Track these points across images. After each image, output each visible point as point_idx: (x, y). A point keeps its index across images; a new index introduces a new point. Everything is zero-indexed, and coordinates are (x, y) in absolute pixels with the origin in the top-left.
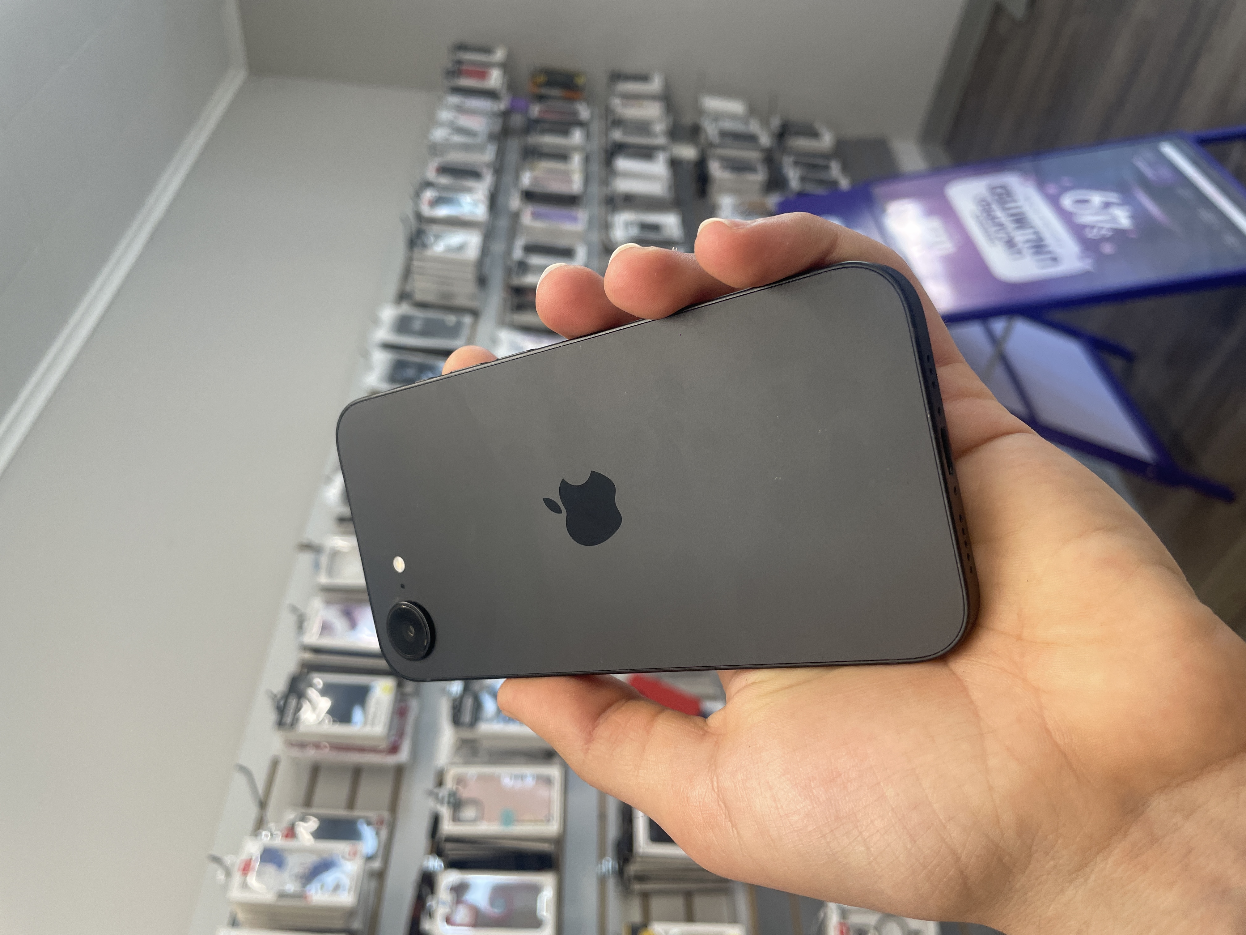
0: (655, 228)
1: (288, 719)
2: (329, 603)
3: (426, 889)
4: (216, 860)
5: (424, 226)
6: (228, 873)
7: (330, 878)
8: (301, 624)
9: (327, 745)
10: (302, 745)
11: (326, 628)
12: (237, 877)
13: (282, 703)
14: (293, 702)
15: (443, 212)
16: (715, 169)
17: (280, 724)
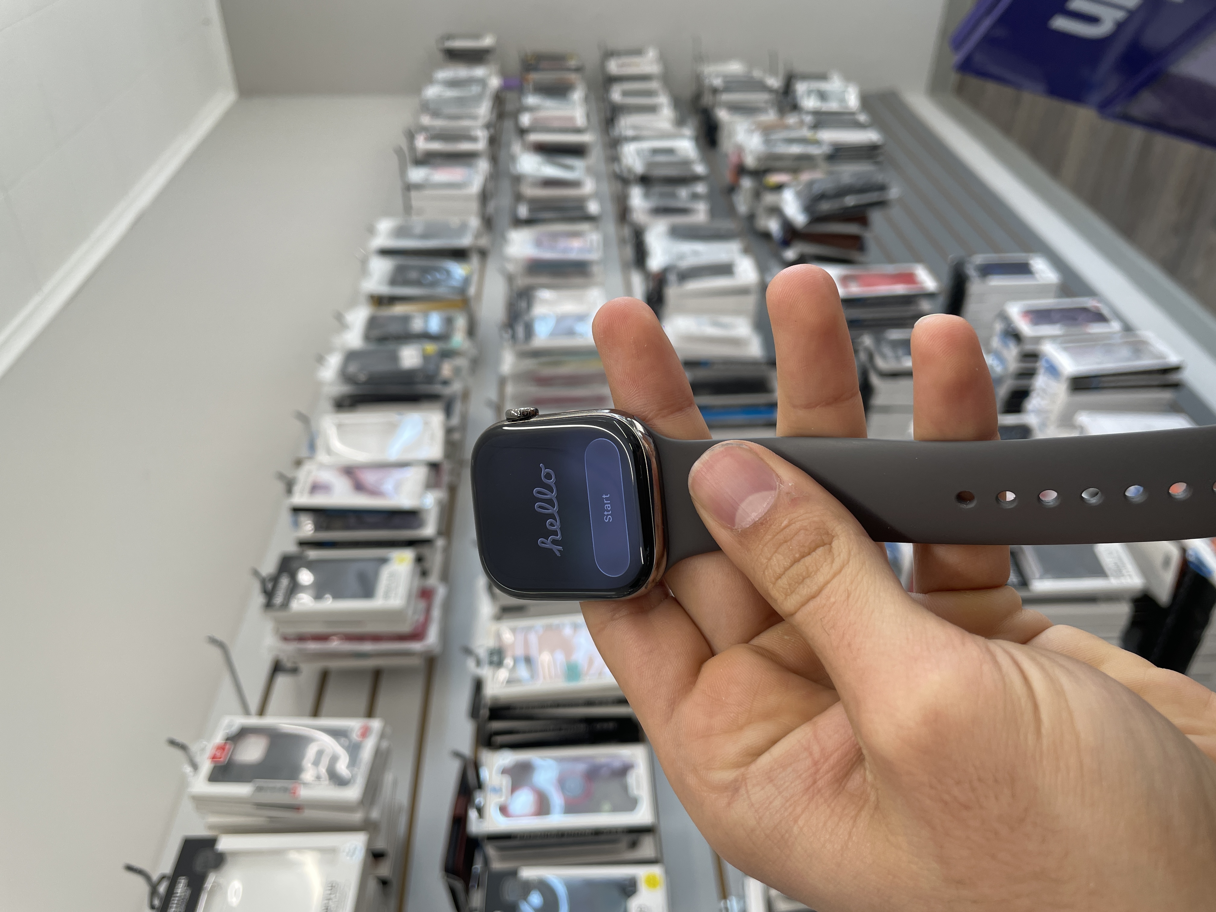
0: (670, 151)
1: (278, 599)
4: (178, 745)
8: (289, 487)
10: (300, 638)
13: (270, 584)
14: (285, 582)
16: (723, 115)
17: (269, 605)
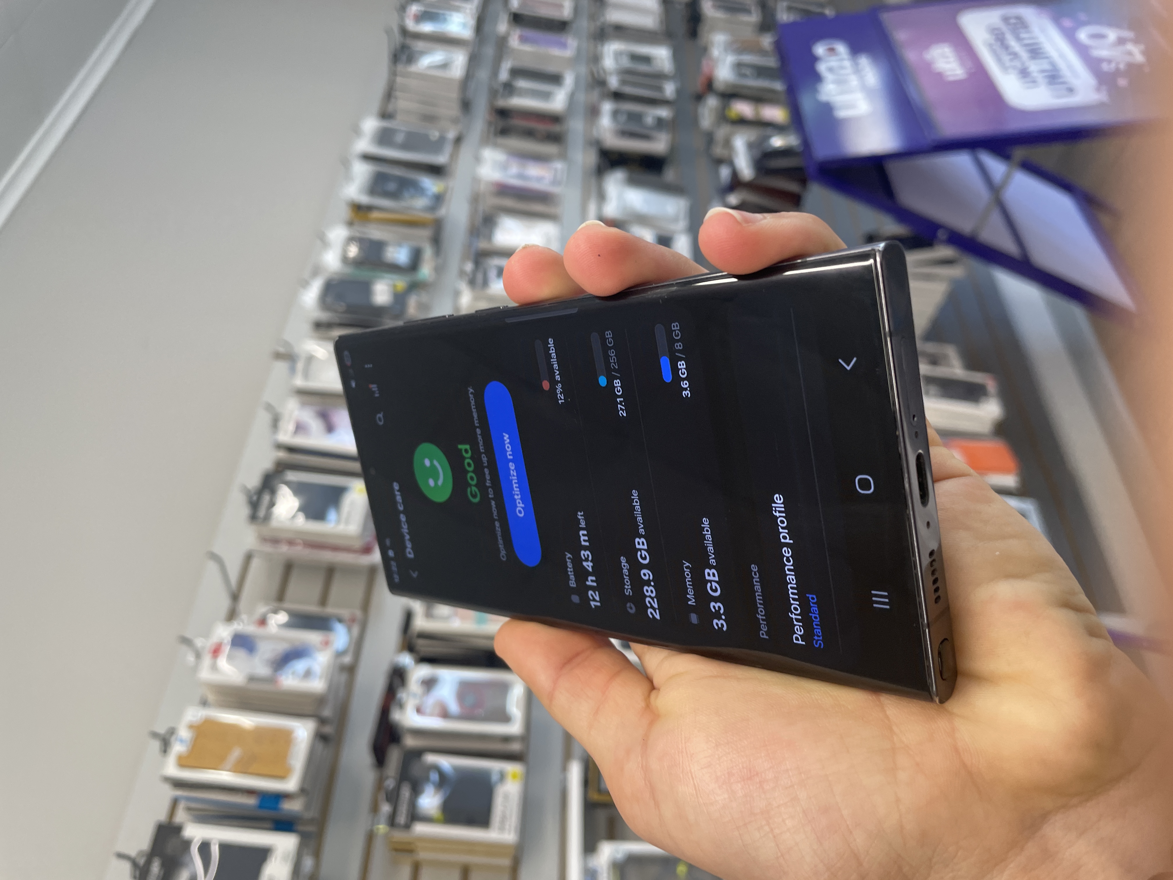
0: (646, 59)
1: (262, 513)
2: (304, 404)
3: (397, 681)
4: (186, 641)
5: (409, 41)
6: (198, 655)
7: (300, 666)
8: (275, 422)
9: (301, 542)
10: (275, 541)
11: (300, 428)
12: (207, 660)
13: (255, 498)
14: (266, 498)
15: (427, 28)
16: (708, 9)
17: (253, 517)
